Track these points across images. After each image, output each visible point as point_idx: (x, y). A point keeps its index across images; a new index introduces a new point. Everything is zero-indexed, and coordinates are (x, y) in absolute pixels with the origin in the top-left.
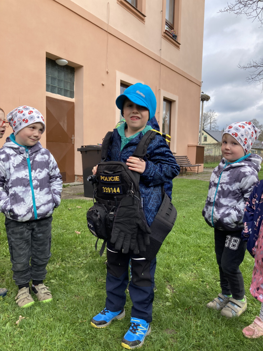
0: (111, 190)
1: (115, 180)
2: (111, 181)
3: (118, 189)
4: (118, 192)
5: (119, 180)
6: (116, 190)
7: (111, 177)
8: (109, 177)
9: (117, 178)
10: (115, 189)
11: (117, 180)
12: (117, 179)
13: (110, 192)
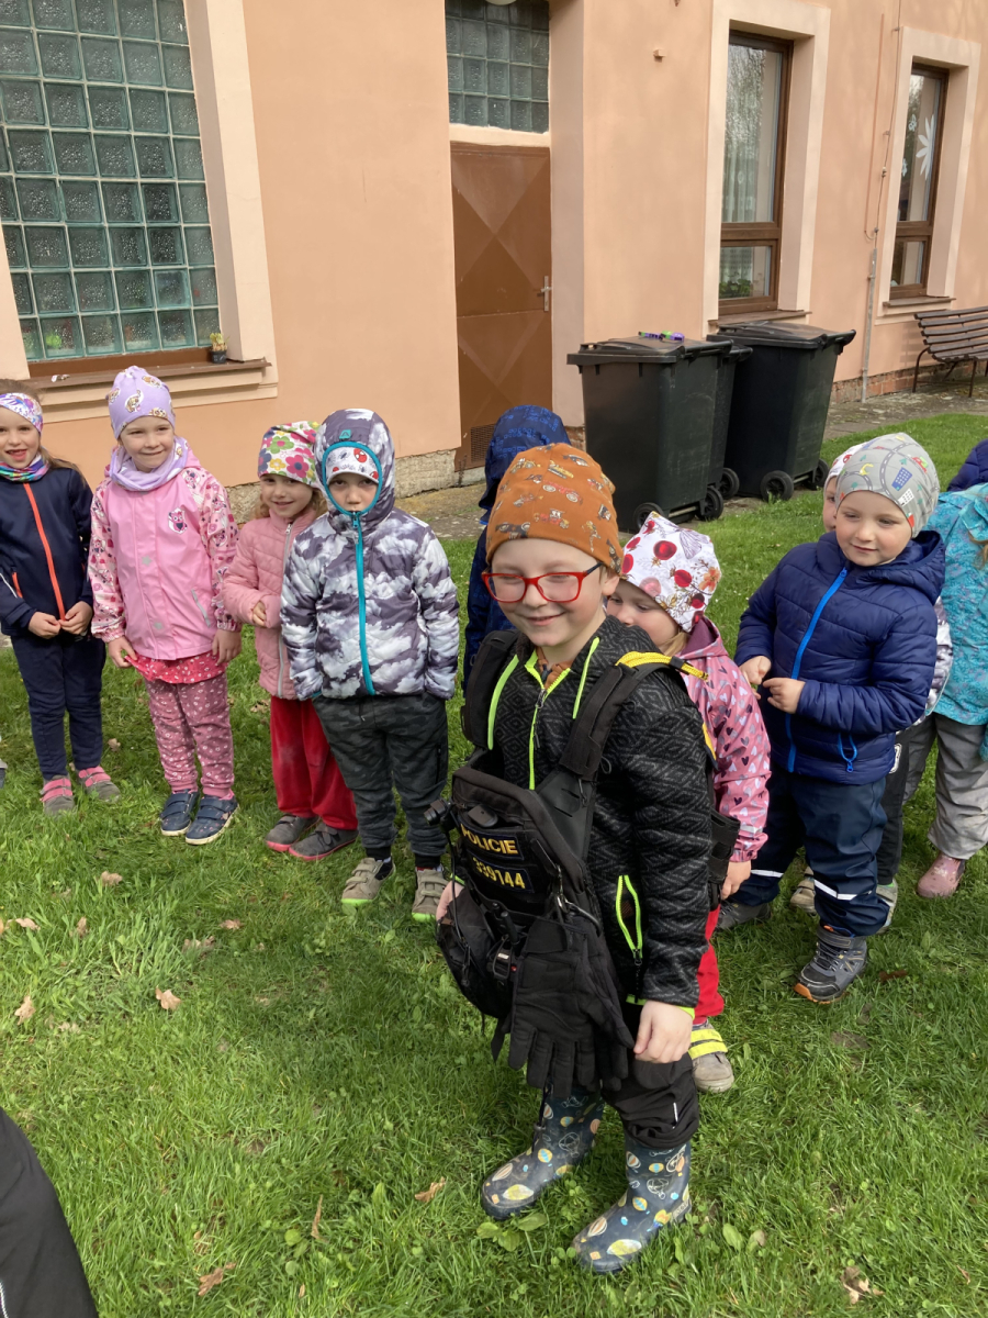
0: (497, 875)
1: (504, 852)
2: (491, 851)
3: (519, 876)
4: (520, 886)
5: (516, 852)
6: (514, 878)
7: (490, 841)
8: (484, 840)
9: (509, 847)
10: (508, 875)
11: (510, 851)
12: (507, 847)
13: (495, 879)
